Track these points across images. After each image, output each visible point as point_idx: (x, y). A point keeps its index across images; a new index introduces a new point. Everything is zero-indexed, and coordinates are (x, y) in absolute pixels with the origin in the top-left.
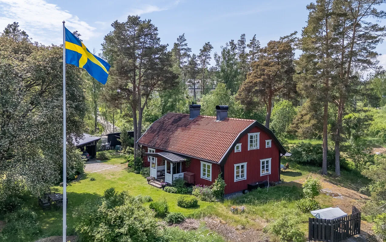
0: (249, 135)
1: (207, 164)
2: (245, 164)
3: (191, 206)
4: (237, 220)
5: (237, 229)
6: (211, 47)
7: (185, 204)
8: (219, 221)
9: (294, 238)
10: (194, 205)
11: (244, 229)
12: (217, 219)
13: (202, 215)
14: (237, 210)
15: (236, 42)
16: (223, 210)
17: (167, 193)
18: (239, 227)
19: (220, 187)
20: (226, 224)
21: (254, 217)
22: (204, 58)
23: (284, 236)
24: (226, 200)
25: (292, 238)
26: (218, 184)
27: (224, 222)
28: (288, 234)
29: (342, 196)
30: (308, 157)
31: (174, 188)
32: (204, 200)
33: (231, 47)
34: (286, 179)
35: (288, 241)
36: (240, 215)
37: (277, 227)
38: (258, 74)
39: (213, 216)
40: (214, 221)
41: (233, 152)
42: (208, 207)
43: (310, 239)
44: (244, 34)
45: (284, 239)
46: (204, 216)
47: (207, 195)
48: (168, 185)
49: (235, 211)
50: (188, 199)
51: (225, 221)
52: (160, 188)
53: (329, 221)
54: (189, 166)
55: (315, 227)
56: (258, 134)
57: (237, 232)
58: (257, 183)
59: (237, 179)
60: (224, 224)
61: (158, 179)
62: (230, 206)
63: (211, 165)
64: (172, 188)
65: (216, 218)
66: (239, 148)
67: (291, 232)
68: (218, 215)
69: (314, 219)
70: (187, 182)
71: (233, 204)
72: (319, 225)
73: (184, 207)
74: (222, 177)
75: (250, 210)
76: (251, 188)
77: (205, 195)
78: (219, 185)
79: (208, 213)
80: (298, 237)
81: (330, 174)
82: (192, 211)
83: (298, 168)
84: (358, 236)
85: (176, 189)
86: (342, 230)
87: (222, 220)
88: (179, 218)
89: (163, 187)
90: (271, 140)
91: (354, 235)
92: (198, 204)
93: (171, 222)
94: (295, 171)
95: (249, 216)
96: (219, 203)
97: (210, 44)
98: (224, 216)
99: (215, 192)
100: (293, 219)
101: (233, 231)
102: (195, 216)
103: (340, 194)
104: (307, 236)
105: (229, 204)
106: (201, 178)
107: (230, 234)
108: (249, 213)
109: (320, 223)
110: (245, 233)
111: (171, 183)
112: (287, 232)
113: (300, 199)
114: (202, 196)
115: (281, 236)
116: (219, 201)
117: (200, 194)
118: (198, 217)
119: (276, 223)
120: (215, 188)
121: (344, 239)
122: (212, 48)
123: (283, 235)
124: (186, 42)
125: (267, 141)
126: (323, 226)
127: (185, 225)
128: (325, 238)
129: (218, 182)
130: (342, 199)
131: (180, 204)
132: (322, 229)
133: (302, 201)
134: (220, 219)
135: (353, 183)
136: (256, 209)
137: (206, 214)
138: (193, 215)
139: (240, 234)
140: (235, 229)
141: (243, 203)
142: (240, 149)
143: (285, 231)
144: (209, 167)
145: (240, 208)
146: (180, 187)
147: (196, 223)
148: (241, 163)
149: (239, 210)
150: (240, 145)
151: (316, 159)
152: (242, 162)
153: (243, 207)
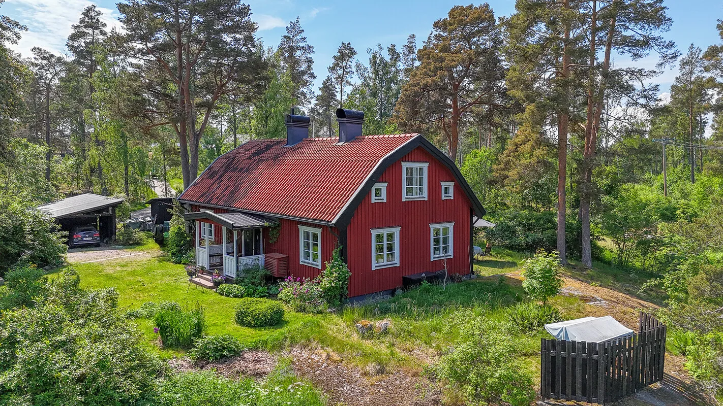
0: (405, 165)
1: (311, 230)
2: (396, 231)
3: (265, 323)
4: (369, 351)
5: (365, 374)
6: (353, 53)
7: (253, 317)
8: (324, 355)
9: (505, 391)
10: (275, 320)
11: (382, 373)
12: (322, 351)
13: (288, 342)
14: (371, 328)
15: (399, 49)
16: (339, 331)
17: (223, 297)
18: (371, 367)
19: (338, 279)
20: (341, 362)
21: (409, 345)
22: (340, 72)
23: (479, 389)
24: (348, 307)
25: (499, 393)
26: (331, 273)
27: (336, 357)
28: (489, 381)
29: (604, 302)
30: (527, 237)
31: (238, 286)
32: (302, 309)
33: (390, 56)
34: (486, 272)
35: (488, 400)
36: (377, 341)
37: (459, 363)
38: (430, 69)
39: (313, 345)
40: (313, 356)
41: (367, 202)
42: (305, 325)
43: (545, 395)
44: (413, 35)
45: (477, 396)
46: (291, 345)
47: (309, 299)
48: (228, 280)
49: (367, 333)
50: (260, 307)
51: (340, 353)
52: (211, 288)
53: (593, 345)
54: (276, 240)
55: (559, 362)
56: (425, 166)
57: (365, 381)
58: (424, 275)
59: (377, 263)
60: (335, 362)
61: (211, 271)
62: (356, 321)
63: (318, 231)
64: (235, 287)
65: (320, 348)
66: (381, 193)
67: (497, 375)
68: (324, 341)
69: (553, 341)
70: (269, 273)
71: (364, 316)
72: (569, 359)
73: (249, 325)
74: (341, 255)
75: (402, 330)
76: (407, 283)
77: (304, 299)
78: (334, 275)
79: (302, 338)
80: (515, 391)
81: (573, 265)
82: (267, 334)
83: (508, 255)
84: (658, 385)
85: (243, 289)
86: (619, 373)
87: (332, 354)
88: (224, 348)
89: (217, 284)
90: (453, 184)
91: (651, 383)
92: (286, 317)
93: (202, 361)
94: (503, 261)
95: (397, 341)
96: (334, 316)
97: (352, 46)
98: (339, 342)
99: (327, 291)
100: (500, 342)
101: (355, 379)
102: (270, 346)
103: (599, 298)
104: (537, 388)
105: (356, 316)
106: (301, 263)
107: (346, 388)
108: (398, 336)
109: (569, 354)
110: (383, 383)
111: (234, 276)
112: (487, 377)
113: (515, 304)
114: (298, 302)
115: (469, 389)
116: (334, 311)
117: (295, 296)
118: (278, 346)
119: (456, 354)
120: (326, 283)
121: (628, 394)
122: (355, 54)
123: (476, 386)
124: (303, 35)
125: (444, 185)
126: (579, 362)
127: (239, 365)
128: (584, 394)
129: (333, 267)
130: (605, 306)
131: (242, 319)
132: (574, 367)
133: (521, 307)
134: (330, 350)
135: (618, 281)
136: (414, 327)
137: (298, 340)
138: (266, 342)
139: (371, 385)
140: (362, 374)
141: (386, 314)
142: (384, 197)
143: (479, 375)
144: (315, 236)
145: (379, 324)
146: (253, 283)
147: (270, 363)
148: (386, 227)
149: (375, 330)
150: (383, 186)
151: (543, 239)
152: (389, 227)
153: (385, 321)
